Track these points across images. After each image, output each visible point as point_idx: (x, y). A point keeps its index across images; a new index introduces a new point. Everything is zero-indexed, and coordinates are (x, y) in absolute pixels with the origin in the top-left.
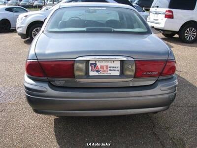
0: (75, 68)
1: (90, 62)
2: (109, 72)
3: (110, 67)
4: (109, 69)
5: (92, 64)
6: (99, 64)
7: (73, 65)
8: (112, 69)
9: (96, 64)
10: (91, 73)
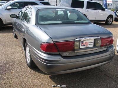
0: (75, 45)
1: (81, 41)
4: (89, 44)
7: (74, 43)
9: (83, 42)
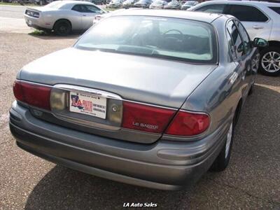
1: (71, 94)
2: (94, 112)
3: (95, 105)
4: (94, 107)
5: (73, 96)
6: (81, 98)
8: (97, 108)
9: (78, 97)
10: (73, 109)
